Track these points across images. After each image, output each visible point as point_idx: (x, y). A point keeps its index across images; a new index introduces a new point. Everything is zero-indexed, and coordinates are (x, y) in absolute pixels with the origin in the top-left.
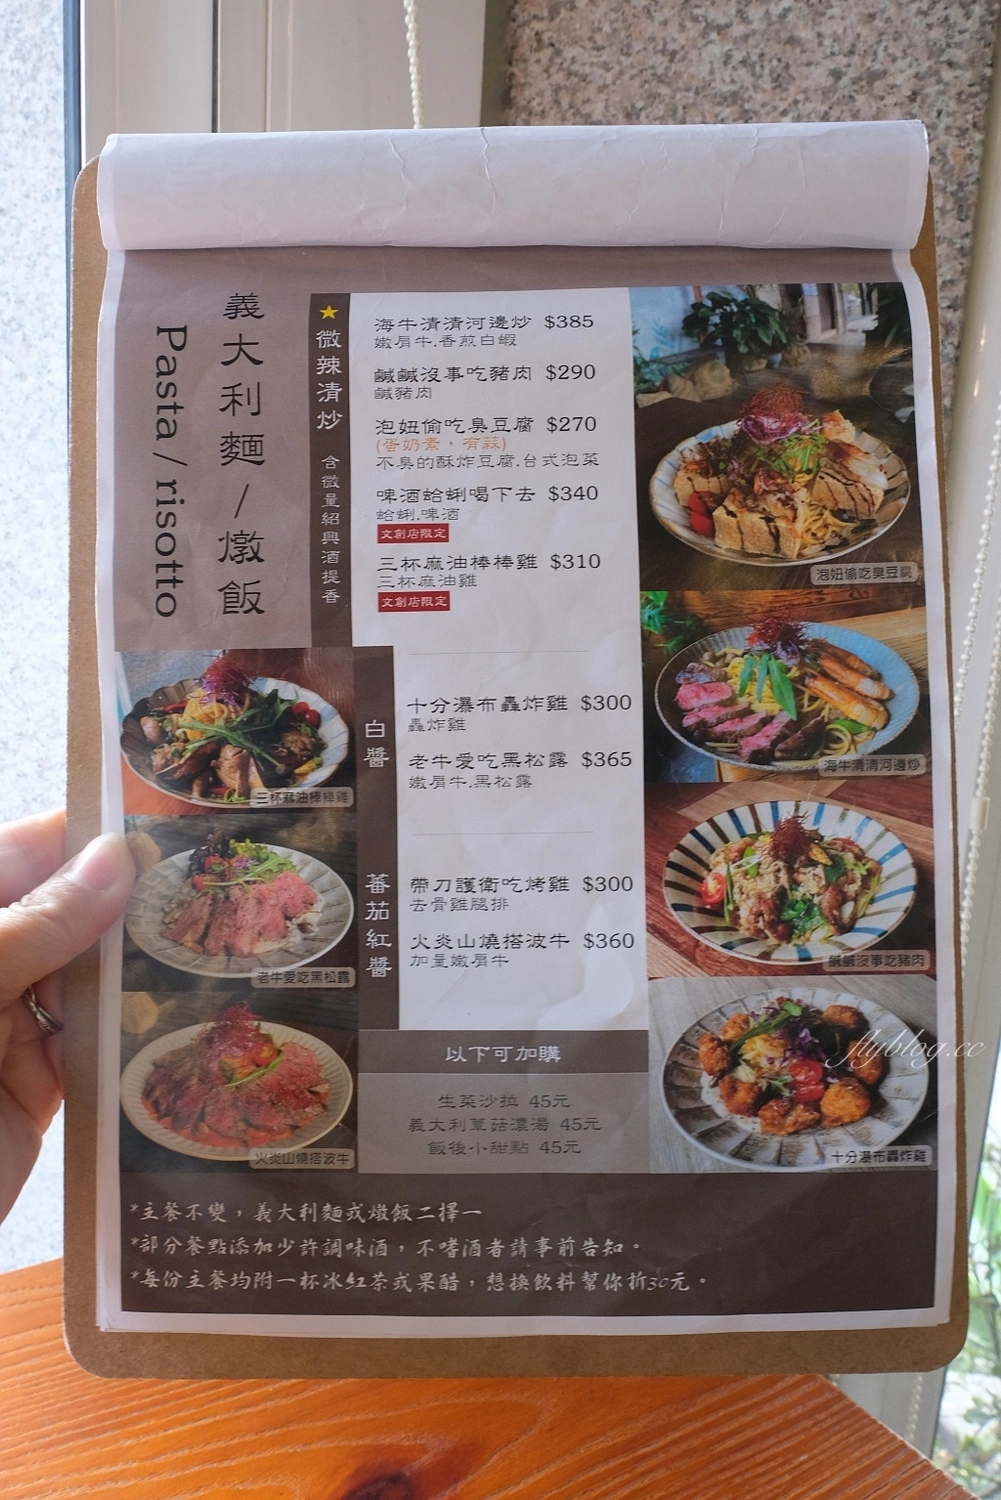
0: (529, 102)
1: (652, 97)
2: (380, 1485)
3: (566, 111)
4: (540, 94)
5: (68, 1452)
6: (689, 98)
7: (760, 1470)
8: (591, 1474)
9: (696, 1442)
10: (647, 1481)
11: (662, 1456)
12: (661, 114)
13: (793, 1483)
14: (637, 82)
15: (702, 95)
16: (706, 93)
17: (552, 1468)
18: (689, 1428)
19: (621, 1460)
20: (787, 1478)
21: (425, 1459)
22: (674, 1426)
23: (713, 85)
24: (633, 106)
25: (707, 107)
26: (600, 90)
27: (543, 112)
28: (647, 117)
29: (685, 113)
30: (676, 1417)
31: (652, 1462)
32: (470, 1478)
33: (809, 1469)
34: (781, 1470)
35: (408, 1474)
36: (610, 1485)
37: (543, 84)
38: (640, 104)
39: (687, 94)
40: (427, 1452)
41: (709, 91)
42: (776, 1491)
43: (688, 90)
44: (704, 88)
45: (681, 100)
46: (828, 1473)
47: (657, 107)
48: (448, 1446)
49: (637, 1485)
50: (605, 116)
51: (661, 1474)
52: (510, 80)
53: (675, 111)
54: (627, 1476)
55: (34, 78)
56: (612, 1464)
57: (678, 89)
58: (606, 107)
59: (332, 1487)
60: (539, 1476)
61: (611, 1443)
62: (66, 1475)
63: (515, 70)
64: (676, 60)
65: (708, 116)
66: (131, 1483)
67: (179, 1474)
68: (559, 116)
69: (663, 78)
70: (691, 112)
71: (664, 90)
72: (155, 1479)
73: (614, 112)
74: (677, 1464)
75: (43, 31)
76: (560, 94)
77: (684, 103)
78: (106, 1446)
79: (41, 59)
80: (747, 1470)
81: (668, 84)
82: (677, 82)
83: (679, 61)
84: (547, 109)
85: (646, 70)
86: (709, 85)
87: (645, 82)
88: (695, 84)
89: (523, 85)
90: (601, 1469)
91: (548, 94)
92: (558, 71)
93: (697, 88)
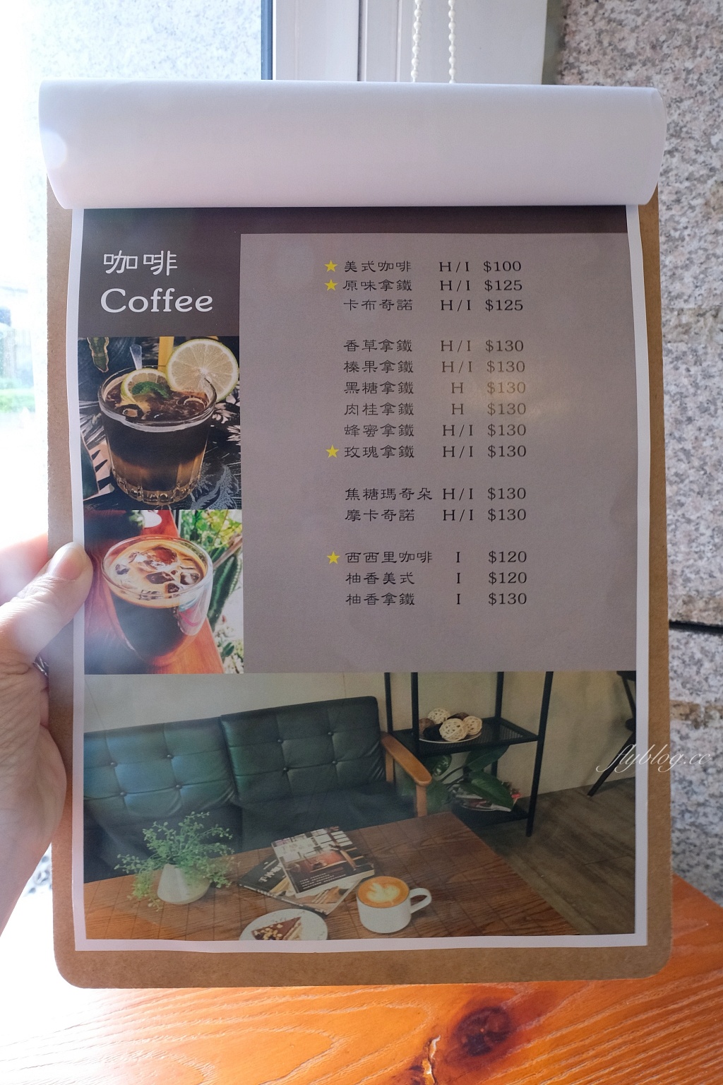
0: (579, 44)
1: (673, 32)
2: (487, 1013)
3: (606, 48)
4: (587, 37)
6: (701, 30)
9: (711, 1004)
10: (678, 1028)
11: (687, 1012)
12: (679, 43)
14: (660, 22)
15: (711, 27)
16: (714, 25)
18: (705, 994)
21: (515, 999)
22: (695, 992)
23: (720, 19)
24: (657, 40)
25: (714, 36)
26: (633, 30)
27: (589, 50)
28: (668, 47)
29: (697, 42)
30: (695, 985)
31: (681, 1015)
32: (549, 1014)
35: (505, 1008)
36: (650, 1028)
37: (590, 30)
38: (663, 38)
39: (699, 27)
40: (517, 994)
41: (717, 24)
43: (700, 24)
44: (712, 22)
45: (695, 32)
47: (676, 39)
48: (531, 991)
49: (671, 1030)
50: (636, 49)
51: (687, 1024)
52: (565, 29)
53: (690, 41)
54: (662, 1023)
55: (232, 61)
56: (650, 1014)
57: (692, 24)
58: (637, 43)
59: (453, 1012)
60: (599, 1017)
61: (648, 999)
63: (568, 21)
64: (691, 3)
65: (715, 42)
67: (348, 994)
68: (601, 52)
69: (681, 17)
70: (702, 40)
71: (681, 26)
72: (333, 996)
73: (643, 46)
74: (699, 1018)
75: (239, 28)
76: (602, 36)
77: (697, 34)
79: (237, 47)
81: (685, 21)
82: (692, 19)
83: (694, 4)
84: (592, 47)
85: (668, 12)
86: (717, 19)
87: (667, 21)
88: (705, 20)
89: (574, 32)
90: (643, 1017)
91: (593, 39)
92: (601, 19)
93: (707, 22)
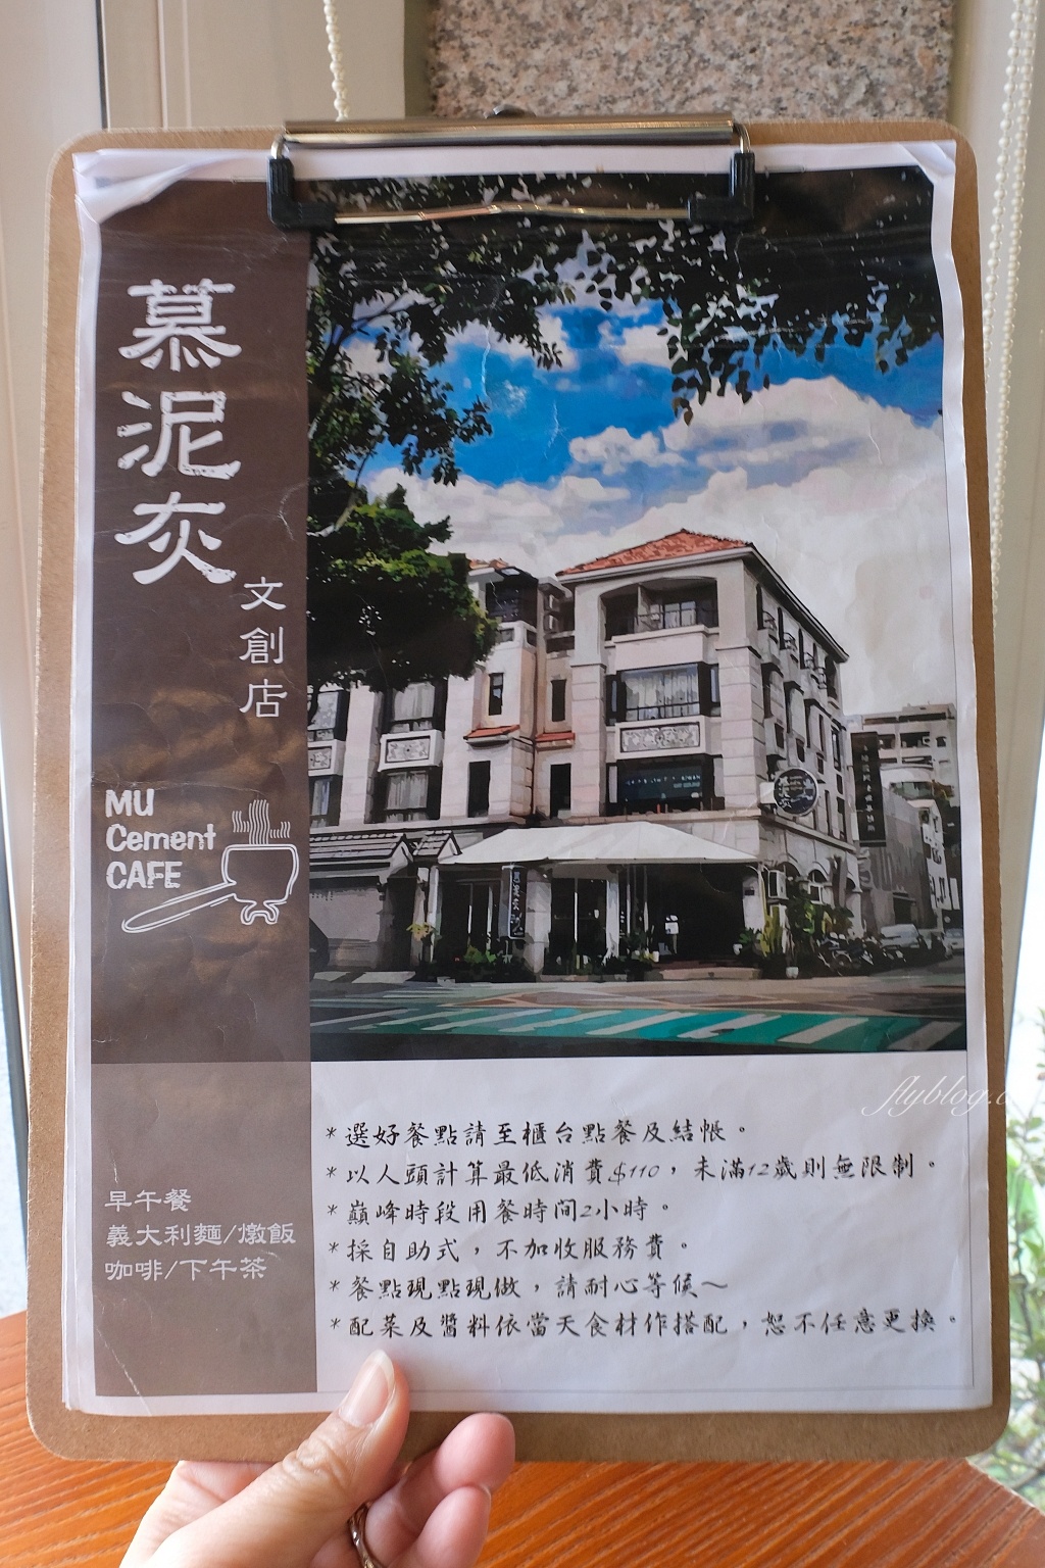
5: (19, 1530)
7: (777, 1477)
8: (598, 1498)
13: (812, 1489)
17: (557, 1496)
19: (629, 1481)
20: (806, 1483)
33: (827, 1473)
34: (799, 1476)
42: (795, 1498)
46: (848, 1475)
62: (17, 1555)
66: (91, 1557)
78: (62, 1520)
80: (764, 1479)
